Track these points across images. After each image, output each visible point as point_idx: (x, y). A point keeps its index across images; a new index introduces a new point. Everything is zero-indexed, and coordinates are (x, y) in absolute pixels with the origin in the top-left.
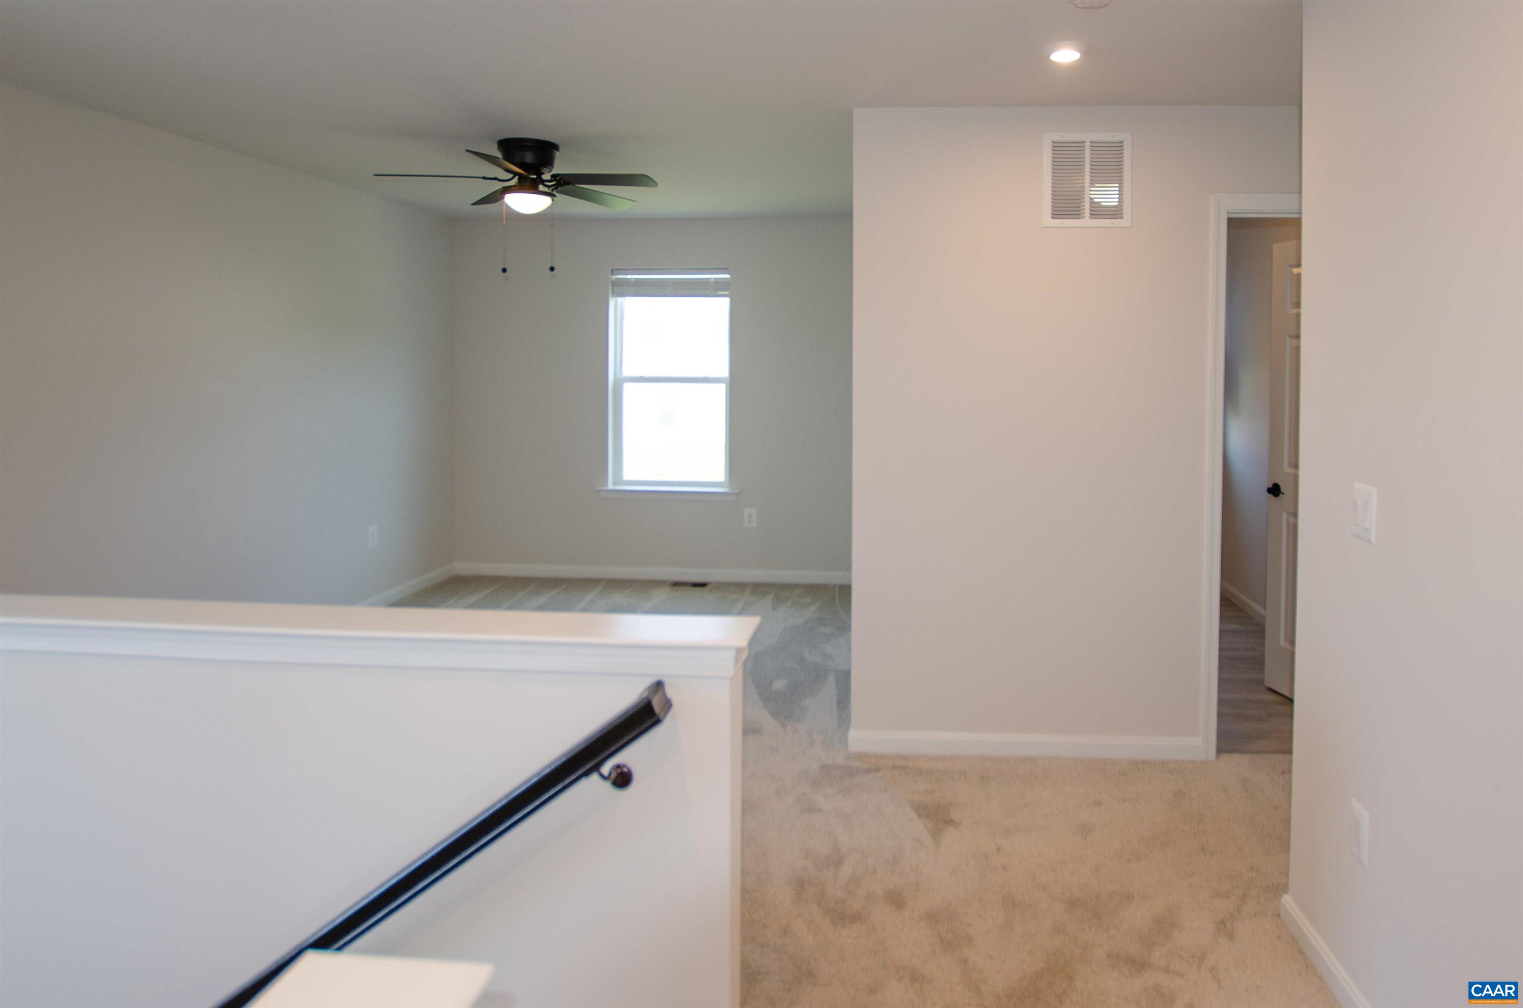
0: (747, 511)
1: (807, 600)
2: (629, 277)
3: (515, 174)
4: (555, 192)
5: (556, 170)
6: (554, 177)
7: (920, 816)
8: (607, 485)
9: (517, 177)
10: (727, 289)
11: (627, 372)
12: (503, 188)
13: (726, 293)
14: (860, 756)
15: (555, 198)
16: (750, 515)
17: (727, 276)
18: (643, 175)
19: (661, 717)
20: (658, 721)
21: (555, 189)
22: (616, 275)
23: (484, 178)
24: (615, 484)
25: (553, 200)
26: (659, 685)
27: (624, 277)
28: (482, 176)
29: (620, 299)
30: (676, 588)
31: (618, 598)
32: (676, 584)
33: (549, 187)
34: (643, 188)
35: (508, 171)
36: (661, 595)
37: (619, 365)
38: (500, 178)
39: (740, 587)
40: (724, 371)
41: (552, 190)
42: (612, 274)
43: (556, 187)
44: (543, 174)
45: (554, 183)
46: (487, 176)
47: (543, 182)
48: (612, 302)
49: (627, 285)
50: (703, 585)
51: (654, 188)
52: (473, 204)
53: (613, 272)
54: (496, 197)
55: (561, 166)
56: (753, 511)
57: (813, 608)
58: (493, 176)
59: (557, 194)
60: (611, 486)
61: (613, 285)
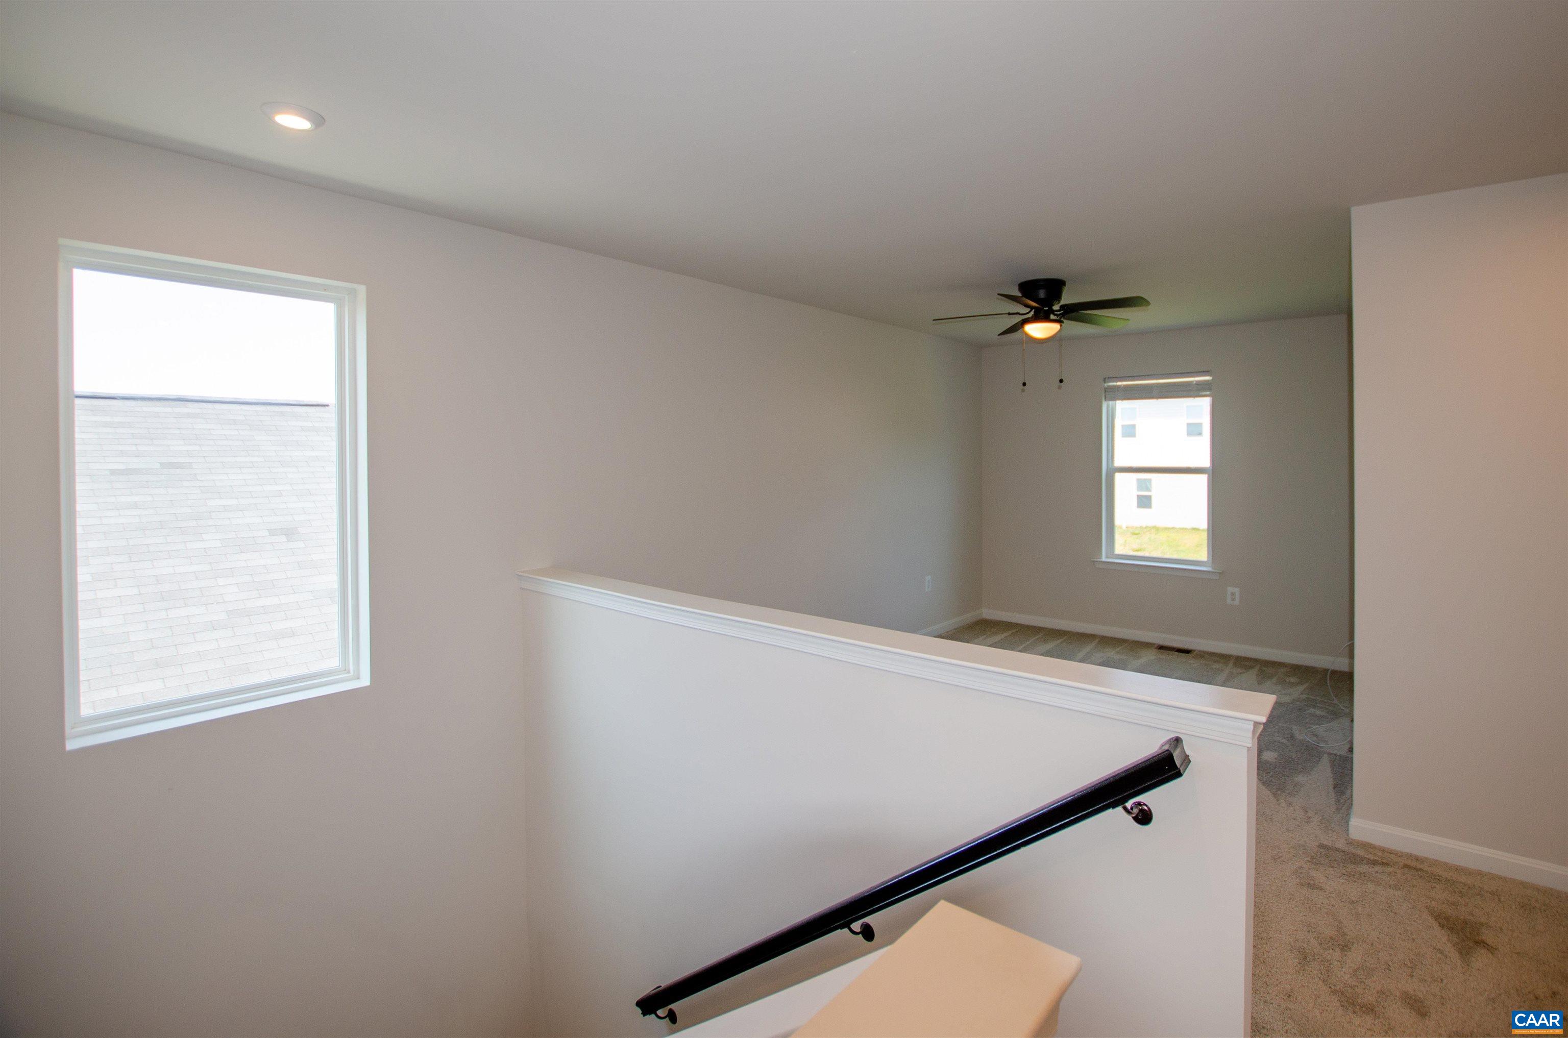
0: (1230, 589)
1: (1293, 680)
2: (1119, 383)
3: (1032, 308)
4: (1062, 319)
5: (1063, 302)
6: (1062, 307)
7: (1442, 926)
8: (1101, 558)
9: (1034, 310)
10: (1210, 390)
11: (1118, 462)
12: (1023, 320)
13: (1208, 393)
14: (1364, 845)
15: (1063, 324)
16: (1233, 594)
17: (1208, 378)
18: (1138, 297)
19: (1182, 770)
20: (1179, 774)
21: (1063, 316)
22: (1108, 382)
23: (1009, 314)
24: (1107, 557)
25: (1061, 326)
26: (1177, 741)
27: (1115, 384)
28: (1007, 312)
29: (1111, 403)
30: (1162, 651)
31: (1112, 653)
32: (1161, 648)
33: (1057, 315)
34: (1134, 309)
35: (1027, 306)
36: (1149, 656)
37: (1111, 457)
38: (1021, 312)
39: (1224, 658)
40: (1205, 461)
41: (1060, 318)
42: (1105, 383)
43: (1063, 315)
44: (1053, 305)
45: (1062, 312)
46: (1011, 312)
47: (1053, 312)
48: (1105, 405)
49: (1118, 391)
50: (1187, 652)
51: (1144, 308)
52: (999, 335)
53: (1105, 380)
54: (1017, 327)
55: (1067, 298)
56: (1237, 590)
57: (1301, 688)
58: (1016, 312)
59: (1065, 321)
60: (1104, 559)
61: (1105, 391)
